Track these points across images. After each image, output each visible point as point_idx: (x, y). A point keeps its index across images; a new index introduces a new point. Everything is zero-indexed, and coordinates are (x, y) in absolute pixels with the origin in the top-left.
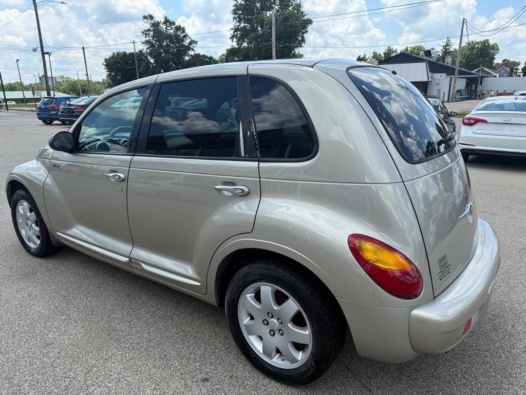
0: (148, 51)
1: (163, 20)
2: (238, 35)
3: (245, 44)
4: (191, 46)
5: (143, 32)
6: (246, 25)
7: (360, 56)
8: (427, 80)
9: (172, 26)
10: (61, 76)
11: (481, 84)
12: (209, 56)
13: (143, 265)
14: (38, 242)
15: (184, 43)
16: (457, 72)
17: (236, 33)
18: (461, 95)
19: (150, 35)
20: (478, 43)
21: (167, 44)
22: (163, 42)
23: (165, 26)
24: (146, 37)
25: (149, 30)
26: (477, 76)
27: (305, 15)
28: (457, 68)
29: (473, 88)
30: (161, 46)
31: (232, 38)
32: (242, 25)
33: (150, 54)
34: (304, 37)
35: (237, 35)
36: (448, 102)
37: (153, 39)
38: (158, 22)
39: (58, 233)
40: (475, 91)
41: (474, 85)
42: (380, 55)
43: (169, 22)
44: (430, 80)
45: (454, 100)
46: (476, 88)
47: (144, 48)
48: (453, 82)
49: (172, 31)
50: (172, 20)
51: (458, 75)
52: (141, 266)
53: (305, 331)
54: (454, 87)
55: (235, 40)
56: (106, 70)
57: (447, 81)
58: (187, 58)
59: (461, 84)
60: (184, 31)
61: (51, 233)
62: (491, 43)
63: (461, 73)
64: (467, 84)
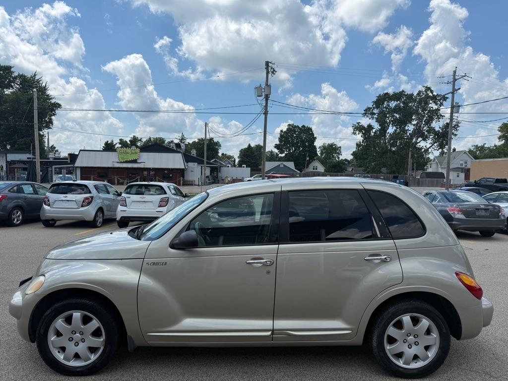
7: (108, 141)
8: (184, 167)
11: (220, 172)
13: (290, 332)
16: (205, 162)
18: (209, 180)
26: (217, 166)
27: (51, 99)
28: (206, 160)
29: (215, 175)
34: (51, 119)
39: (149, 334)
40: (217, 177)
41: (216, 173)
42: (126, 142)
44: (187, 168)
46: (217, 175)
48: (203, 170)
51: (206, 165)
54: (205, 174)
57: (199, 168)
59: (208, 171)
61: (130, 337)
62: (215, 141)
63: (208, 163)
64: (211, 172)
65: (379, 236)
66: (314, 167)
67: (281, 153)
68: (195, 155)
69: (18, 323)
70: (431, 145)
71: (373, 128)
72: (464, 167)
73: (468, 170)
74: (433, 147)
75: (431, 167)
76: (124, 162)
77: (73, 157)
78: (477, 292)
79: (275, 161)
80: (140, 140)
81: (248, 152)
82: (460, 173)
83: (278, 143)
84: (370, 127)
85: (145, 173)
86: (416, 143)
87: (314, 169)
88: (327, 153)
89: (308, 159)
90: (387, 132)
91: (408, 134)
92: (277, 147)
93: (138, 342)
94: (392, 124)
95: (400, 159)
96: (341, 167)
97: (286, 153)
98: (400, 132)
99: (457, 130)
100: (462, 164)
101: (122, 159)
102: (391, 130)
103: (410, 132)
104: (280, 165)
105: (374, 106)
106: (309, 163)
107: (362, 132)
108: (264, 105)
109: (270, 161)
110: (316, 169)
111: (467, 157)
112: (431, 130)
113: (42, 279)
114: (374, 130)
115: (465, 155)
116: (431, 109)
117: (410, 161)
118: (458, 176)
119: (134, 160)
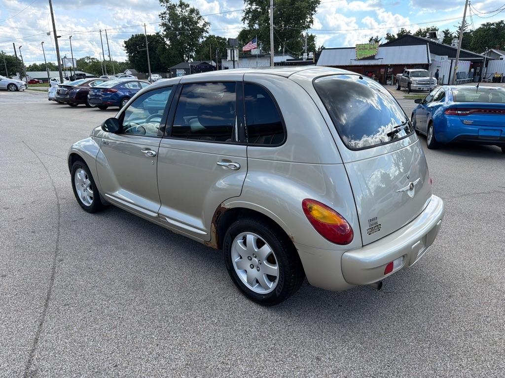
0: (165, 33)
1: (178, 3)
2: (250, 17)
3: (256, 26)
4: (205, 28)
5: (160, 15)
6: (257, 7)
7: (372, 38)
8: (427, 62)
9: (187, 9)
10: (88, 57)
11: (487, 66)
12: (223, 37)
13: (167, 218)
14: (91, 202)
15: (198, 25)
16: (458, 54)
17: (247, 15)
19: (166, 18)
20: (493, 24)
21: (183, 26)
22: (179, 25)
23: (181, 9)
24: (162, 20)
25: (165, 13)
26: (482, 58)
29: (478, 71)
30: (176, 29)
31: (244, 19)
32: (254, 7)
33: (166, 36)
35: (248, 17)
36: (448, 84)
37: (169, 21)
38: (174, 5)
39: (106, 195)
40: (480, 74)
41: (479, 68)
43: (184, 4)
44: (430, 62)
45: (455, 83)
46: (481, 70)
47: (162, 31)
48: (454, 65)
49: (187, 14)
50: (186, 3)
51: (459, 57)
52: (166, 220)
53: (275, 267)
54: (455, 70)
55: (247, 22)
56: (126, 51)
57: (448, 63)
58: (201, 40)
59: (463, 66)
60: (198, 14)
61: (101, 194)
63: (464, 54)
64: (472, 67)
65: (237, 140)
76: (361, 59)
77: (317, 57)
85: (383, 70)
101: (360, 56)
119: (371, 56)
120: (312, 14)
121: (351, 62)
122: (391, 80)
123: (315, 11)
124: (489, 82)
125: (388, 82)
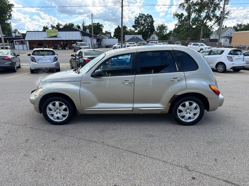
7: (45, 26)
8: (81, 39)
11: (102, 41)
13: (140, 108)
20: (96, 24)
26: (100, 38)
28: (93, 35)
29: (99, 43)
39: (86, 109)
42: (54, 26)
44: (83, 39)
54: (93, 43)
57: (90, 40)
61: (78, 111)
62: (100, 24)
63: (94, 36)
64: (97, 41)
65: (178, 70)
66: (153, 37)
67: (135, 30)
68: (88, 32)
69: (34, 106)
70: (214, 24)
71: (184, 15)
72: (230, 36)
73: (232, 37)
74: (214, 25)
75: (213, 36)
76: (50, 37)
77: (24, 35)
78: (217, 93)
79: (132, 34)
80: (62, 25)
81: (118, 30)
82: (227, 39)
83: (134, 24)
84: (182, 15)
85: (62, 43)
86: (206, 23)
87: (153, 39)
88: (160, 29)
89: (150, 33)
90: (191, 17)
91: (202, 18)
92: (134, 26)
93: (81, 112)
94: (194, 12)
95: (197, 32)
96: (167, 38)
97: (138, 30)
98: (198, 17)
99: (228, 15)
100: (229, 35)
101: (49, 35)
102: (193, 15)
103: (203, 17)
104: (134, 37)
105: (185, 2)
106: (150, 35)
107: (178, 17)
108: (121, 2)
109: (130, 35)
110: (154, 39)
111: (232, 30)
112: (214, 16)
113: (41, 89)
114: (184, 16)
115: (231, 29)
116: (216, 3)
117: (202, 33)
118: (226, 41)
119: (55, 36)
120: (10, 12)
121: (45, 39)
122: (67, 47)
123: (12, 10)
124: (104, 48)
125: (66, 48)
